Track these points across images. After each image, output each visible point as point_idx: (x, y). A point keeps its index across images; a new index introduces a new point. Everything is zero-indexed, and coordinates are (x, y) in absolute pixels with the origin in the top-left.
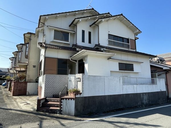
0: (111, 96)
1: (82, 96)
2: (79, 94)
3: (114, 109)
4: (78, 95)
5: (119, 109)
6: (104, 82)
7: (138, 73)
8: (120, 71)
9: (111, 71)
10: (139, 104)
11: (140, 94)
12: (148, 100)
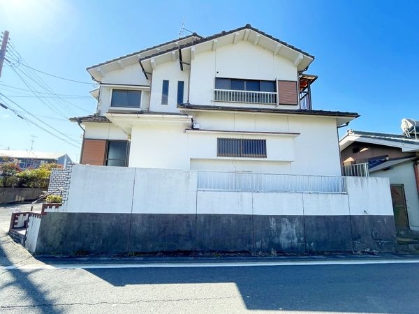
0: (151, 216)
1: (61, 210)
2: (54, 207)
3: (157, 249)
4: (50, 207)
5: (180, 251)
6: (132, 183)
7: (290, 162)
8: (219, 158)
9: (191, 159)
10: (258, 244)
11: (266, 219)
12: (302, 239)
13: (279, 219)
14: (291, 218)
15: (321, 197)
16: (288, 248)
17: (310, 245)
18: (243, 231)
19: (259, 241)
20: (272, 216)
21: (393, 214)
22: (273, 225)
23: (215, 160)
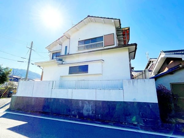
6: (33, 86)
8: (69, 75)
10: (73, 113)
11: (77, 101)
12: (94, 112)
13: (83, 101)
14: (89, 101)
15: (106, 91)
16: (87, 116)
17: (98, 116)
18: (67, 106)
19: (73, 111)
20: (80, 100)
21: (157, 102)
22: (80, 104)
23: (67, 76)
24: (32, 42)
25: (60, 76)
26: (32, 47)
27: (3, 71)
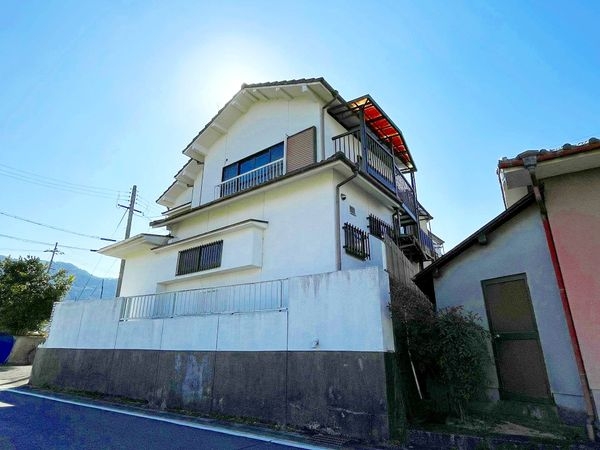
12: (209, 390)
13: (186, 356)
14: (200, 355)
16: (190, 404)
17: (218, 402)
18: (148, 373)
19: (160, 387)
20: (178, 352)
22: (178, 365)
24: (135, 187)
25: (159, 284)
26: (133, 202)
27: (51, 282)
